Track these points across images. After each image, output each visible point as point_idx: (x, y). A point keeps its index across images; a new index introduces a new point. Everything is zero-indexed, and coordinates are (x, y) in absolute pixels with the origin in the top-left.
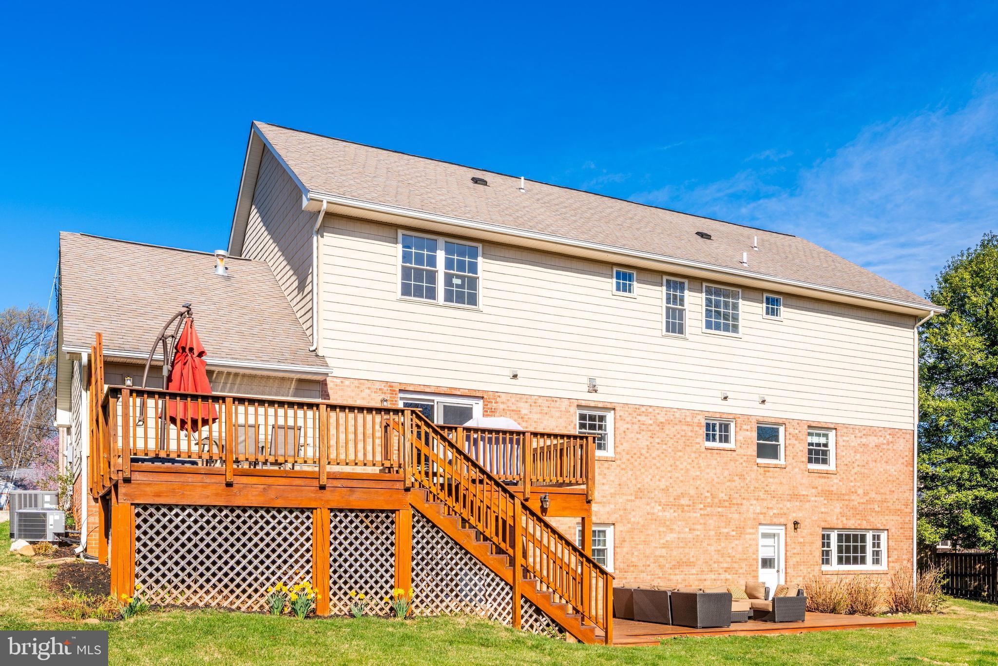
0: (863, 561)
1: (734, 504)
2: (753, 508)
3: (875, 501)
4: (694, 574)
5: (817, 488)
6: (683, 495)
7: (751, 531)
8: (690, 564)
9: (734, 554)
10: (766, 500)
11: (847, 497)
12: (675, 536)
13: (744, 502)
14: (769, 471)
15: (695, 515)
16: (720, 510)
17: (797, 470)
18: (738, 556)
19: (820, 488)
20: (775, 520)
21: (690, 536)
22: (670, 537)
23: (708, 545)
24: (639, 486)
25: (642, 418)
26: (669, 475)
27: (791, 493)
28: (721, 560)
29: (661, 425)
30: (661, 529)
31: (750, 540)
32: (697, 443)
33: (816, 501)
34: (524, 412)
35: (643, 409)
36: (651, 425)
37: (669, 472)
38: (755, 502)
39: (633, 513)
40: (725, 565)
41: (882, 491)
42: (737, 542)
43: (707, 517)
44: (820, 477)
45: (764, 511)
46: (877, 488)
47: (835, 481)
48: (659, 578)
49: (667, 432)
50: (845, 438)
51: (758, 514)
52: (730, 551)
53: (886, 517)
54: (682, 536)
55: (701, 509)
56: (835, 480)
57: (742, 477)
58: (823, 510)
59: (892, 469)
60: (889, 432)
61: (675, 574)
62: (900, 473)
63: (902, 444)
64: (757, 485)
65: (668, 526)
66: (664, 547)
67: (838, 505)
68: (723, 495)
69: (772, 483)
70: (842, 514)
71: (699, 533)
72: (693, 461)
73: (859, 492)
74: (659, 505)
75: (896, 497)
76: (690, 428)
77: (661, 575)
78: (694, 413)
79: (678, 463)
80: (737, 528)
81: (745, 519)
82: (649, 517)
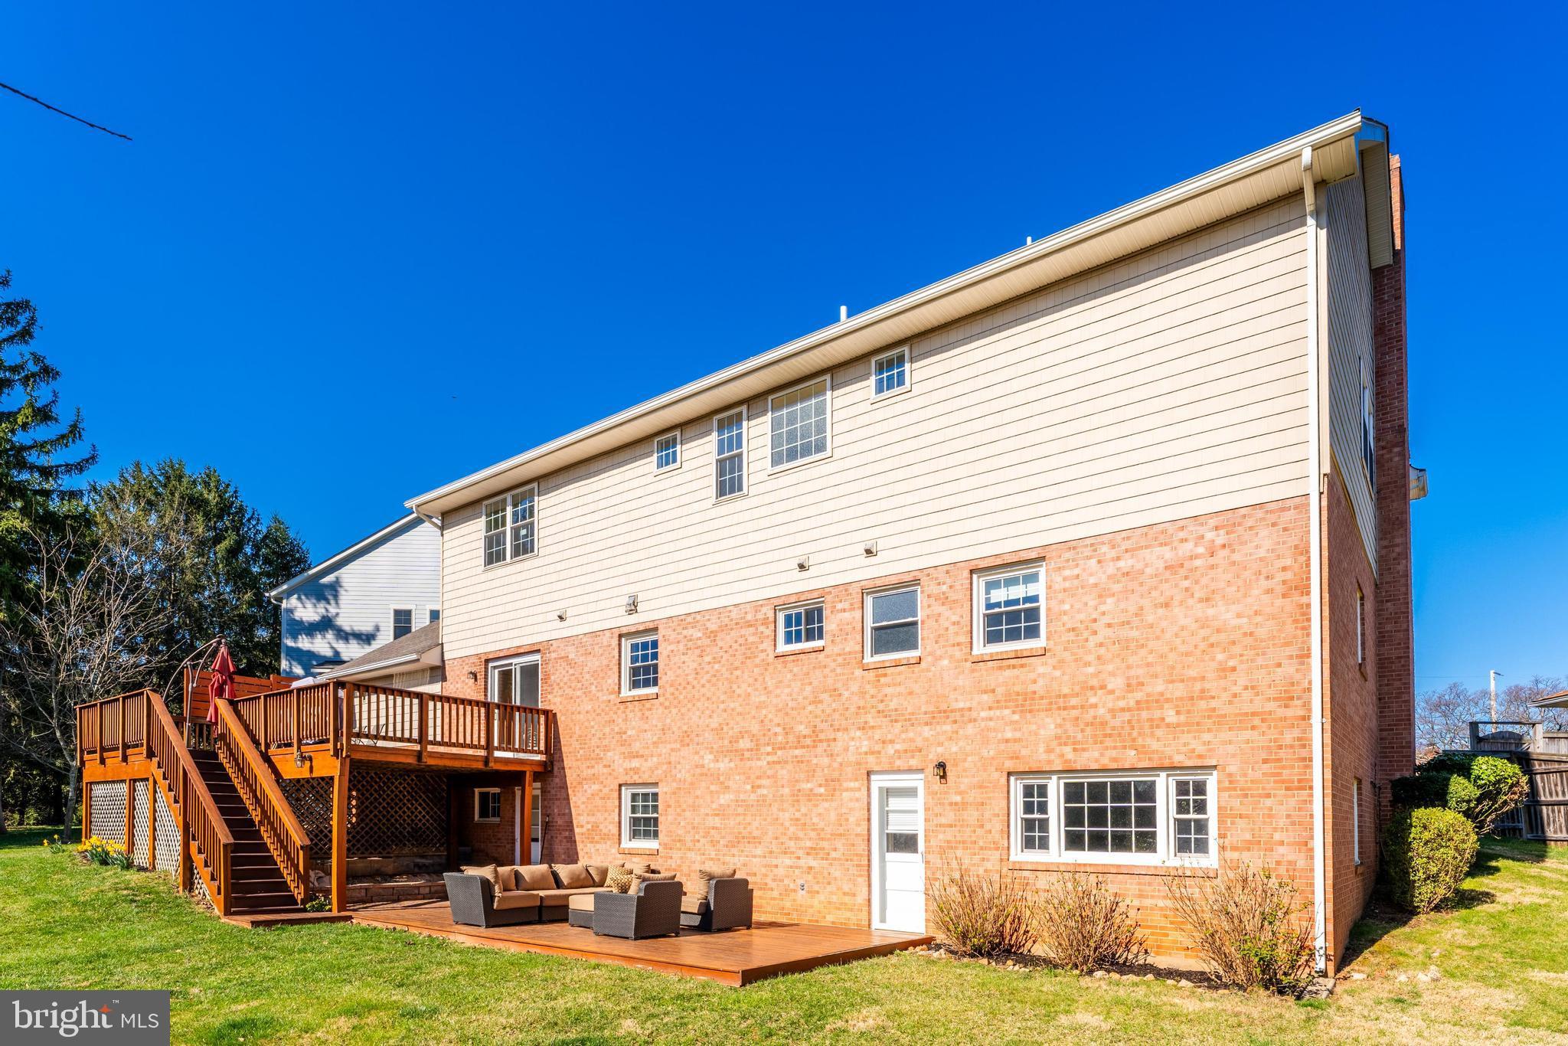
0: (1147, 842)
1: (821, 741)
2: (855, 744)
3: (1167, 700)
5: (993, 691)
6: (741, 735)
7: (852, 784)
8: (755, 840)
10: (880, 727)
11: (1074, 701)
12: (732, 797)
13: (839, 734)
14: (885, 675)
15: (759, 763)
16: (797, 752)
17: (946, 662)
19: (1000, 691)
20: (898, 763)
21: (753, 797)
22: (725, 799)
23: (779, 810)
24: (685, 728)
25: (690, 632)
26: (722, 706)
27: (932, 708)
28: (801, 834)
29: (713, 635)
30: (713, 788)
32: (762, 651)
33: (991, 719)
34: (572, 656)
35: (689, 619)
36: (700, 638)
37: (723, 702)
38: (858, 733)
39: (678, 766)
41: (1193, 673)
42: (826, 805)
43: (778, 766)
44: (1000, 668)
45: (877, 748)
46: (1173, 668)
47: (1041, 670)
48: (712, 859)
49: (720, 644)
50: (1067, 573)
51: (866, 753)
52: (815, 820)
53: (1207, 737)
54: (742, 797)
55: (768, 754)
56: (1041, 667)
57: (835, 693)
58: (1009, 735)
59: (1225, 614)
60: (1212, 522)
61: (734, 855)
62: (1258, 619)
63: (1267, 544)
64: (861, 703)
65: (722, 783)
66: (718, 815)
67: (1048, 720)
68: (802, 727)
69: (892, 696)
70: (1061, 740)
71: (765, 791)
72: (756, 680)
73: (1110, 687)
74: (711, 753)
75: (1242, 681)
76: (752, 630)
78: (757, 605)
79: (735, 687)
80: (826, 780)
81: (841, 764)
82: (698, 771)
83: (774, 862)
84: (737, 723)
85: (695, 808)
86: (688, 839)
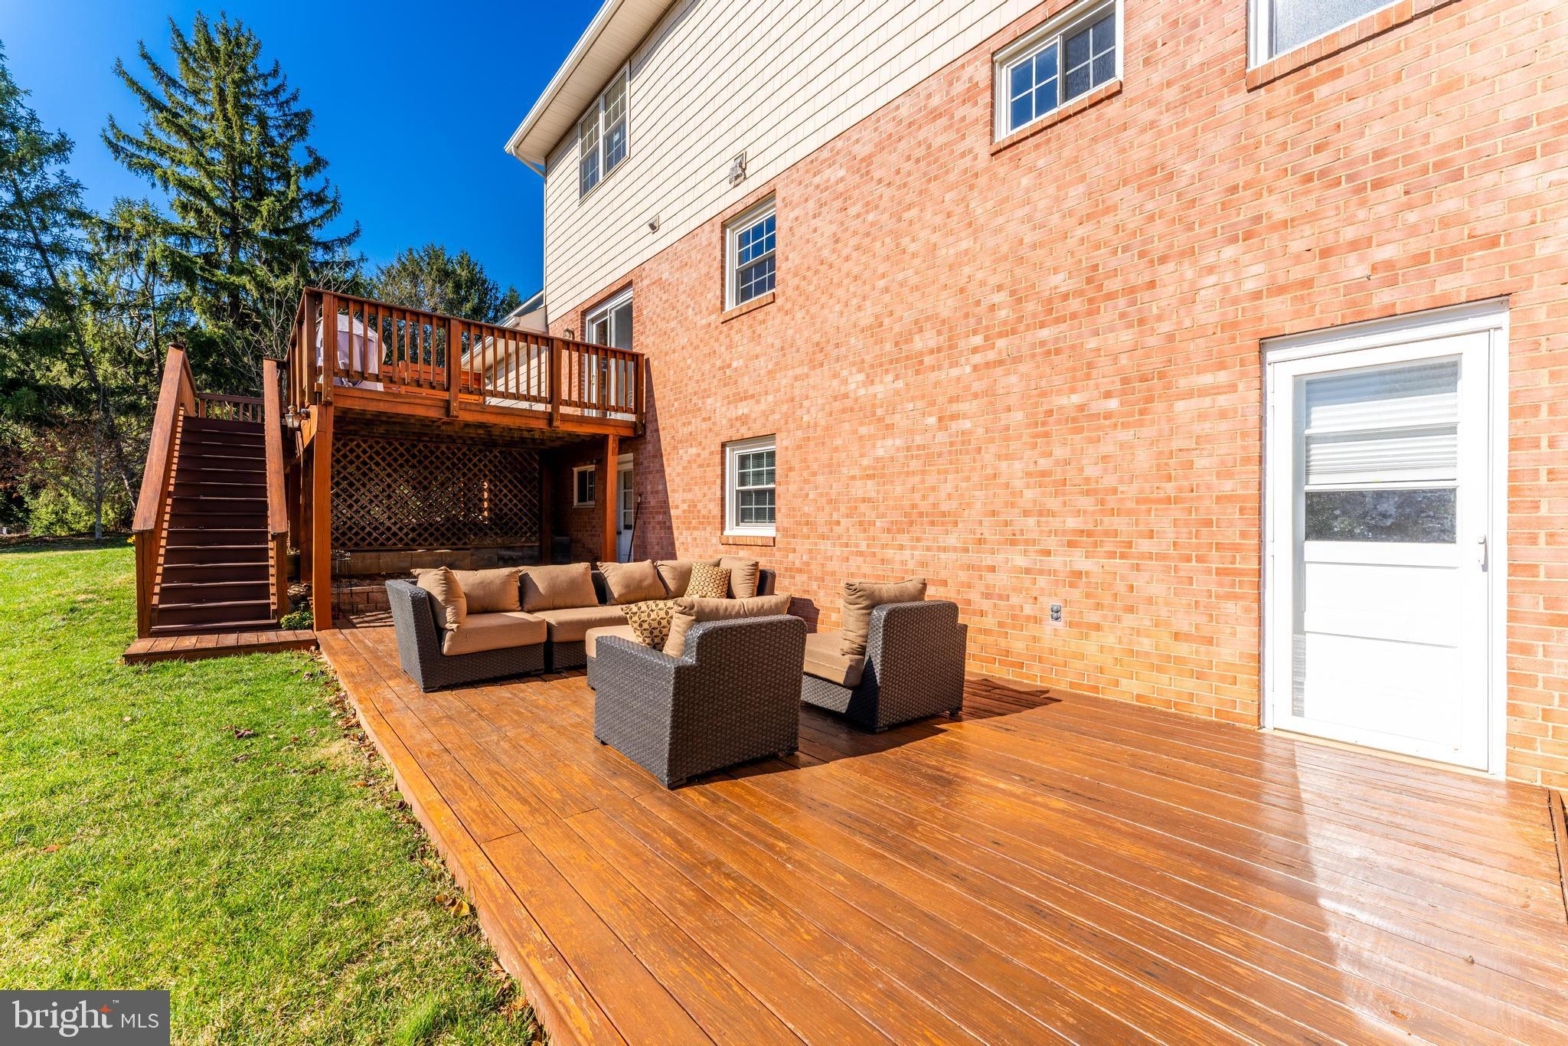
1: (1111, 296)
4: (955, 549)
6: (918, 326)
7: (1207, 379)
8: (942, 519)
9: (1110, 481)
10: (1313, 216)
12: (898, 442)
13: (1167, 269)
14: (1333, 75)
15: (955, 372)
16: (1045, 333)
18: (1131, 490)
21: (941, 437)
22: (884, 448)
23: (999, 457)
24: (816, 338)
26: (881, 283)
28: (1053, 504)
29: (864, 167)
30: (863, 430)
31: (1202, 416)
32: (964, 154)
34: (665, 276)
36: (842, 179)
38: (1232, 252)
39: (806, 403)
40: (1072, 523)
43: (999, 371)
45: (1300, 272)
48: (861, 554)
49: (879, 174)
51: (1256, 297)
52: (1091, 471)
54: (919, 440)
55: (975, 350)
61: (901, 547)
64: (1244, 174)
65: (880, 420)
66: (870, 477)
68: (1057, 279)
71: (967, 425)
74: (860, 371)
76: (942, 122)
77: (863, 547)
80: (1125, 381)
81: (1170, 338)
82: (838, 405)
83: (988, 560)
84: (911, 306)
85: (832, 468)
86: (821, 519)
